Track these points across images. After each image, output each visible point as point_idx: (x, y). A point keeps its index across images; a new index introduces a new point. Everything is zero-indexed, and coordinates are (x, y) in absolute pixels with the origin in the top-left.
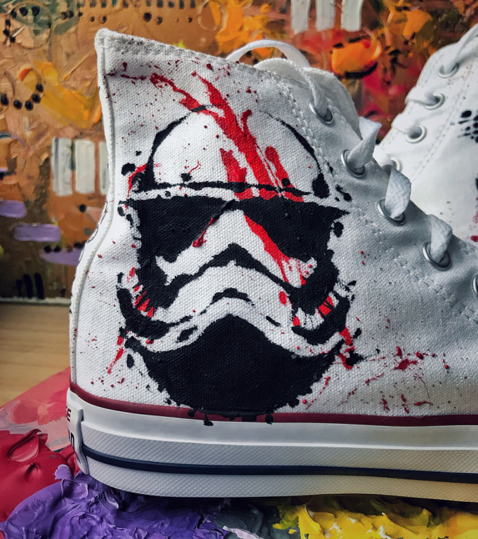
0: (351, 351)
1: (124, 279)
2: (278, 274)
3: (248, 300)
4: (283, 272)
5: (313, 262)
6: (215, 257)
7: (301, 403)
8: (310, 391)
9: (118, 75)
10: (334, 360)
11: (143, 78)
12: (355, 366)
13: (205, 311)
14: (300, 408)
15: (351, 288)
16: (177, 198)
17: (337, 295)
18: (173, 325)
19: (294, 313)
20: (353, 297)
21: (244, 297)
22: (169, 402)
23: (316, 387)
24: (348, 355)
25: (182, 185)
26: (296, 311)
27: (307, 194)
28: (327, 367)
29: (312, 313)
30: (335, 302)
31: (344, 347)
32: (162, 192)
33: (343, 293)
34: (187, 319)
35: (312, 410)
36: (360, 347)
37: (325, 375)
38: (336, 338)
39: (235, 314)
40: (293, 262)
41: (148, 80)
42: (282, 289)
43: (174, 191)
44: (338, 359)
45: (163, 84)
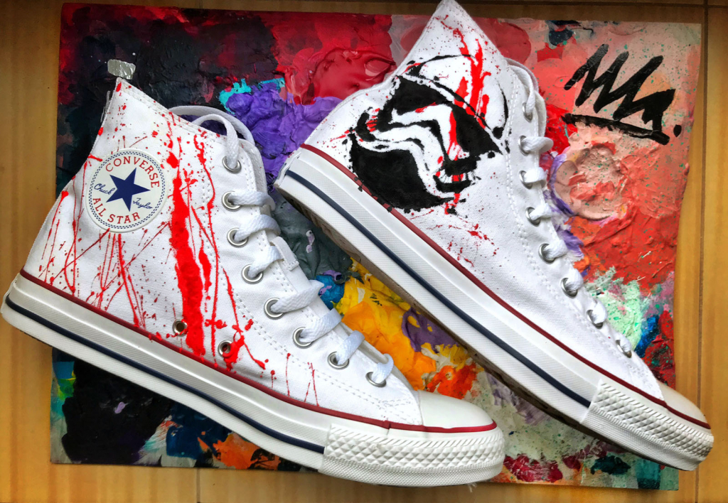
0: (453, 206)
1: (371, 110)
2: (447, 147)
3: (422, 149)
4: (449, 148)
5: (468, 154)
6: (423, 121)
7: (410, 213)
8: (419, 211)
9: (440, 21)
10: (442, 204)
11: (450, 28)
12: (450, 215)
13: (398, 142)
14: (408, 216)
15: (477, 179)
16: (425, 86)
17: (467, 177)
18: (378, 140)
19: (440, 170)
20: (474, 184)
21: (422, 147)
22: (350, 168)
23: (424, 211)
24: (450, 207)
25: (432, 81)
26: (442, 170)
27: (489, 128)
28: (436, 205)
29: (449, 175)
30: (464, 179)
31: (451, 202)
32: (418, 80)
33: (471, 178)
34: (387, 141)
35: (412, 221)
36: (460, 208)
37: (432, 208)
38: (451, 195)
39: (411, 152)
40: (458, 147)
41: (452, 31)
42: (443, 155)
43: (426, 82)
44: (444, 205)
45: (458, 36)
